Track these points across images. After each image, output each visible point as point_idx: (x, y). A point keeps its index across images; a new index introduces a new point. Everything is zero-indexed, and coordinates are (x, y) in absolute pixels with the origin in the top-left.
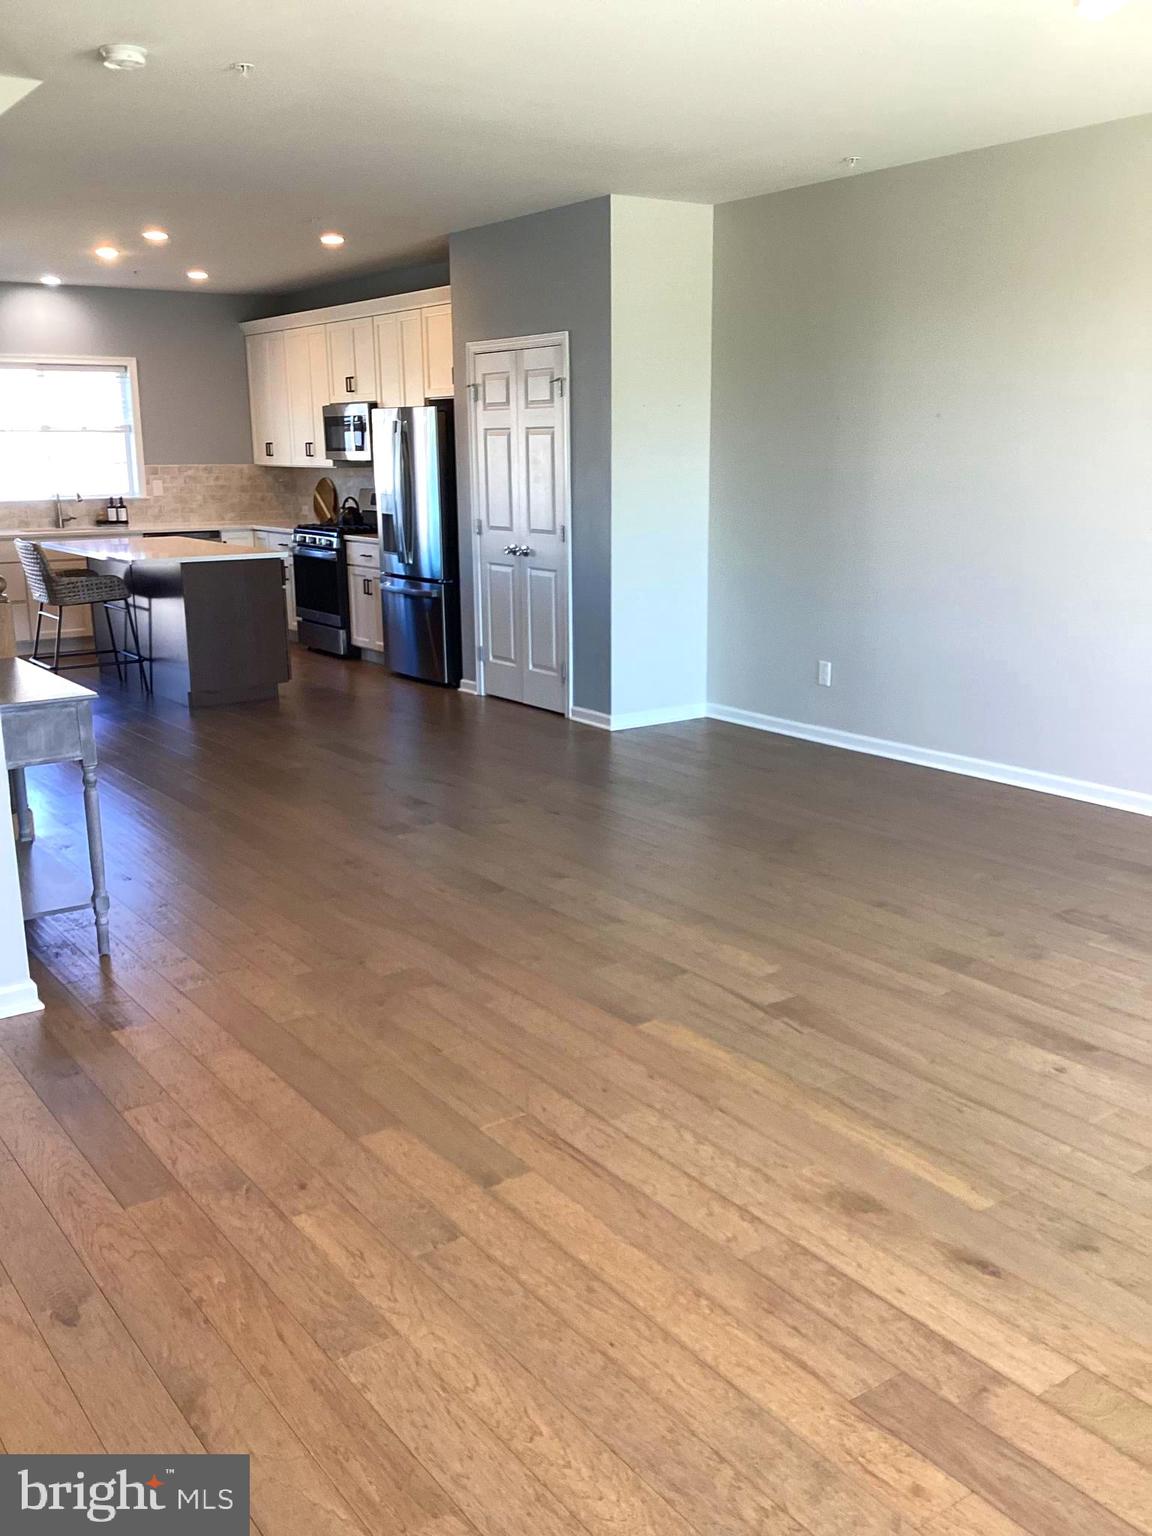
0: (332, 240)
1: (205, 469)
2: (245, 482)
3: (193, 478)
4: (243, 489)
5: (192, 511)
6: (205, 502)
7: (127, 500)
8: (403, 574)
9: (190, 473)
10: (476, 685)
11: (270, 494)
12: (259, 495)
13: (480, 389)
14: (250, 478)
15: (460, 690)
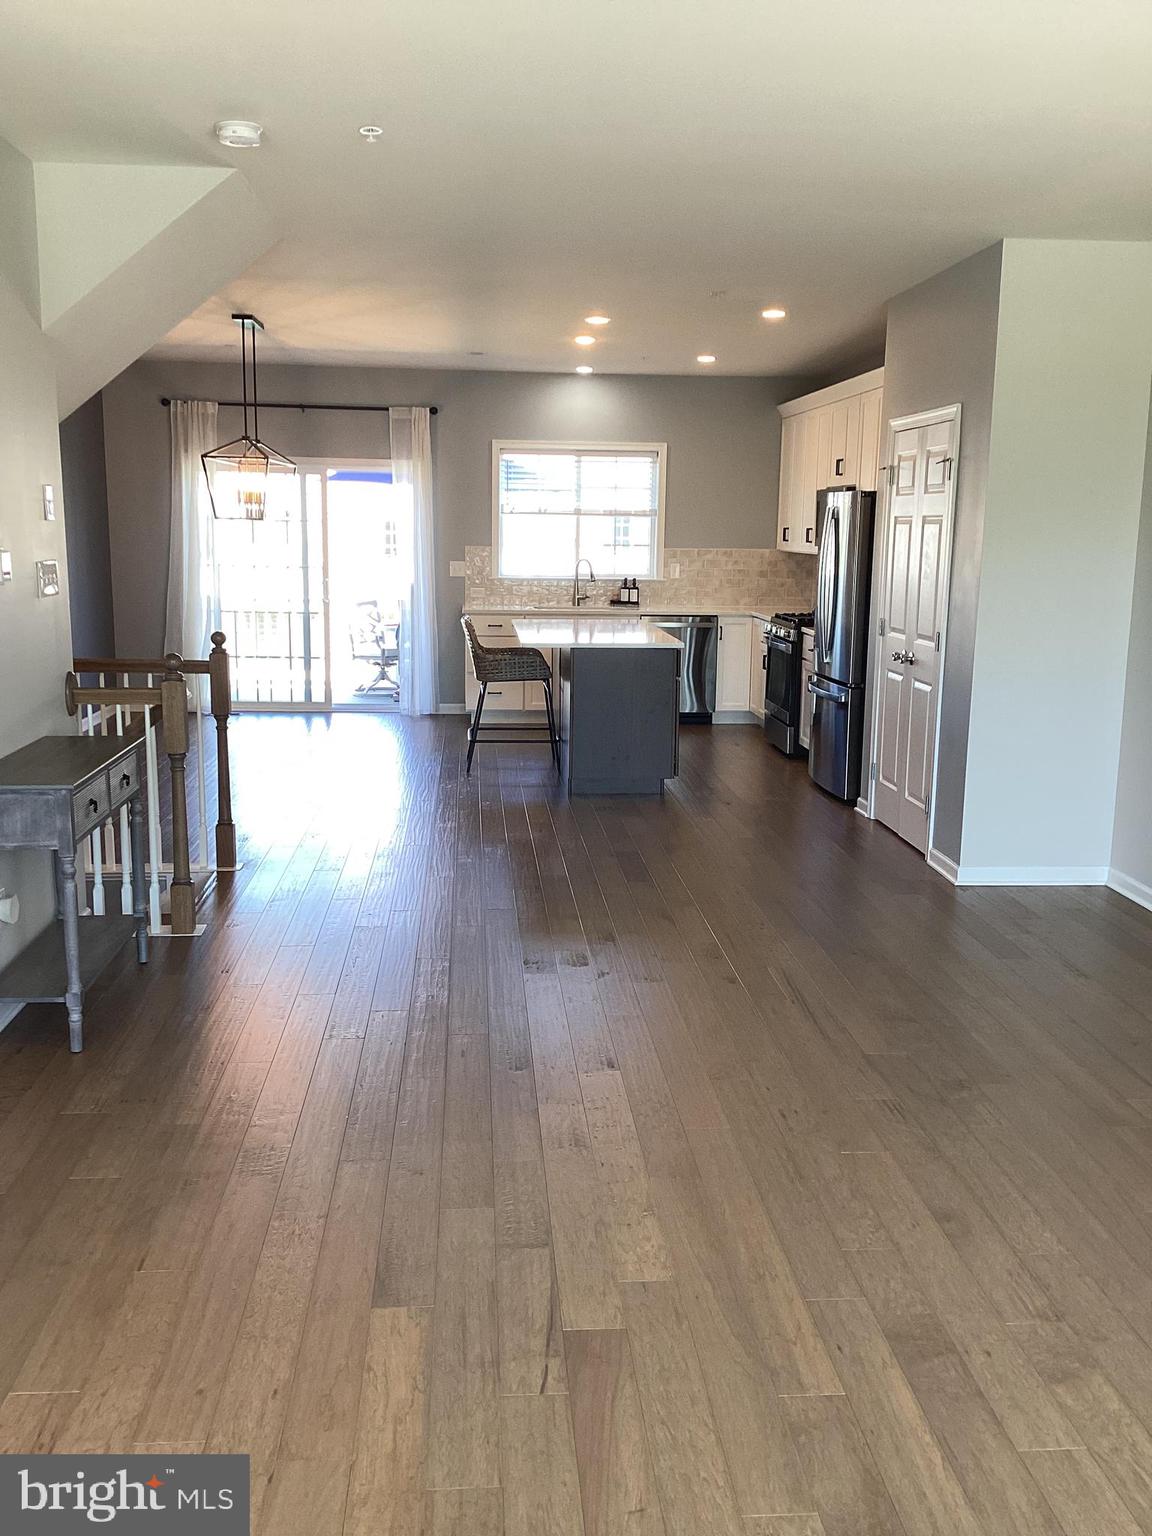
0: (773, 314)
1: (725, 553)
2: (765, 567)
3: (712, 563)
4: (762, 574)
5: (706, 594)
6: (721, 585)
7: (641, 581)
8: (837, 678)
9: (709, 557)
10: (868, 808)
11: (790, 580)
12: (778, 580)
13: (896, 471)
14: (770, 563)
15: (856, 808)
